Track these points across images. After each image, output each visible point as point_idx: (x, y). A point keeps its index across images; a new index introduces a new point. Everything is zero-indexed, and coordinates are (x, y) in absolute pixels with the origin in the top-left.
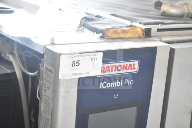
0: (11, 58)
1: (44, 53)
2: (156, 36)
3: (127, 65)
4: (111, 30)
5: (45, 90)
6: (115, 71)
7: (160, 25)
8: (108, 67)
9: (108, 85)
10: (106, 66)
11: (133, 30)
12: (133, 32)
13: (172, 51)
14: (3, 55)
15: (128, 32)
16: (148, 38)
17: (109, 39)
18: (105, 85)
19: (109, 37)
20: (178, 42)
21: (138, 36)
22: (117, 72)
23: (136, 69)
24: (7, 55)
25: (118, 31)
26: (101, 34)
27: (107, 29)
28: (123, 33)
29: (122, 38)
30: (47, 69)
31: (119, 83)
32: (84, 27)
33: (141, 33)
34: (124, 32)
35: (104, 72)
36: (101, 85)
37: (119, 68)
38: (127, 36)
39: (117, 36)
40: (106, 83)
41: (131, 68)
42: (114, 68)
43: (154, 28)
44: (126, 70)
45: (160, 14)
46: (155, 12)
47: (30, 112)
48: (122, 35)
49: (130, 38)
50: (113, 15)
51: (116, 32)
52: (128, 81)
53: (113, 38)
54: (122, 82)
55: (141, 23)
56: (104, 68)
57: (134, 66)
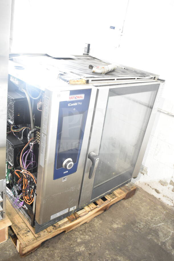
0: (24, 91)
1: (45, 91)
2: (91, 83)
3: (79, 96)
4: (72, 81)
5: (45, 107)
7: (92, 78)
8: (72, 97)
9: (72, 105)
10: (71, 96)
12: (81, 81)
13: (98, 90)
14: (19, 89)
16: (88, 84)
17: (71, 84)
18: (70, 105)
20: (100, 86)
21: (83, 83)
24: (22, 89)
26: (68, 83)
27: (70, 80)
29: (77, 84)
32: (59, 78)
33: (85, 82)
34: (78, 81)
36: (68, 105)
37: (76, 98)
38: (79, 83)
39: (75, 83)
42: (74, 98)
43: (90, 79)
44: (79, 98)
45: (92, 72)
46: (90, 71)
47: (33, 116)
48: (77, 83)
49: (80, 84)
50: (71, 72)
51: (74, 81)
52: (80, 103)
53: (73, 84)
54: (77, 104)
55: (84, 77)
56: (70, 97)
57: (82, 97)
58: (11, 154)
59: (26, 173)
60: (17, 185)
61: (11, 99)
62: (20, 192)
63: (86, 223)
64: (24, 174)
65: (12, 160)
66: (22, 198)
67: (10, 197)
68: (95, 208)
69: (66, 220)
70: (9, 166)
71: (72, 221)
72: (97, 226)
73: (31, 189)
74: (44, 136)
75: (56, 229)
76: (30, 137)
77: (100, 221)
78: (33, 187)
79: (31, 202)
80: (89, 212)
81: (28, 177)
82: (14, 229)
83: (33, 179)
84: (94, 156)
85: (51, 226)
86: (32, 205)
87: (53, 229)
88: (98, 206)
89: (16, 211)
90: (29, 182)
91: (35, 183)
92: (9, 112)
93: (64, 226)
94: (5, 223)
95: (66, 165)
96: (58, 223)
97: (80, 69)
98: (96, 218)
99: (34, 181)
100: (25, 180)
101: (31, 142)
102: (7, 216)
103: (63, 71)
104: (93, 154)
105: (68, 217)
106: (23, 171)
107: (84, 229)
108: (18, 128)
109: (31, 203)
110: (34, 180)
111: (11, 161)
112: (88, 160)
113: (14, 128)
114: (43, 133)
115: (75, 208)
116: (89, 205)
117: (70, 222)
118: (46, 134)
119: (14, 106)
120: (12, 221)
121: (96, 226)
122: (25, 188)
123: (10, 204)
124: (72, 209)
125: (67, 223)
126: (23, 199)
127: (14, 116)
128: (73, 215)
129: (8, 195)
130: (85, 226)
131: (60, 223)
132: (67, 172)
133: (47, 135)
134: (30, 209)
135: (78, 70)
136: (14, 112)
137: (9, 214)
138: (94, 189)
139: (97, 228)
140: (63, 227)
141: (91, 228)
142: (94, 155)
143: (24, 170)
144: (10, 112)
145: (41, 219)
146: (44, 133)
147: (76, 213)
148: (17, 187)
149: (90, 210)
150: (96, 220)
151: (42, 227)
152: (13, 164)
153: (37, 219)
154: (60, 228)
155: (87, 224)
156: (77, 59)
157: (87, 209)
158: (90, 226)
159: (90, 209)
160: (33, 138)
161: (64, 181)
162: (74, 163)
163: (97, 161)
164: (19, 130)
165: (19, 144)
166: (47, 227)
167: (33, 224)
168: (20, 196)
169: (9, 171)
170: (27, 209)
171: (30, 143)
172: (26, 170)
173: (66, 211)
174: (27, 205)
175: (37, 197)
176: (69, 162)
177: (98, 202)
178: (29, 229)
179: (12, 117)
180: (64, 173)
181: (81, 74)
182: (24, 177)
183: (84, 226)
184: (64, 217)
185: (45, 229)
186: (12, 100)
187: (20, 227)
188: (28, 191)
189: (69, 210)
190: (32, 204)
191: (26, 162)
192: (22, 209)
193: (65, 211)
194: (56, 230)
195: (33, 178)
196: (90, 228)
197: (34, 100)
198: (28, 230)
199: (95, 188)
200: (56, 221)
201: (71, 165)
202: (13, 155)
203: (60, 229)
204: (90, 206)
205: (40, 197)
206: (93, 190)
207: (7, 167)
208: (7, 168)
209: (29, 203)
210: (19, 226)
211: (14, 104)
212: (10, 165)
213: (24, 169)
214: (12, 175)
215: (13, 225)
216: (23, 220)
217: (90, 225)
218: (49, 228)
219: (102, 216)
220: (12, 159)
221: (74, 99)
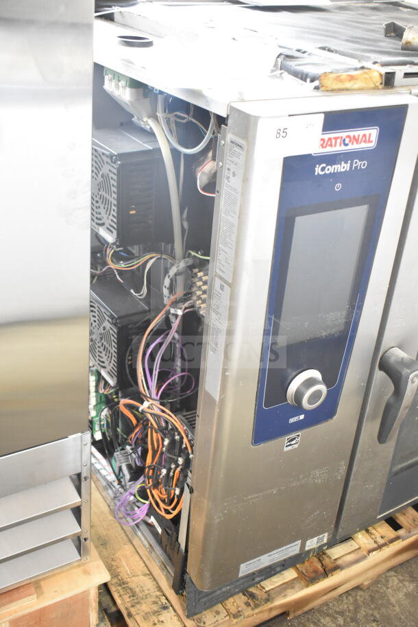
0: (151, 124)
1: (228, 115)
2: (402, 86)
3: (359, 136)
4: (332, 75)
5: (228, 178)
6: (340, 145)
7: (408, 66)
8: (330, 139)
9: (328, 170)
10: (326, 137)
11: (366, 76)
12: (366, 79)
14: (135, 119)
15: (357, 79)
16: (390, 88)
17: (327, 91)
18: (323, 169)
19: (327, 87)
21: (373, 86)
22: (343, 148)
23: (372, 142)
24: (145, 119)
25: (341, 77)
26: (316, 83)
27: (325, 73)
28: (350, 81)
29: (347, 90)
30: (232, 142)
31: (345, 165)
32: (281, 69)
33: (377, 80)
34: (352, 78)
35: (323, 147)
36: (316, 169)
37: (347, 142)
38: (356, 86)
39: (340, 86)
40: (324, 165)
41: (365, 141)
42: (339, 141)
43: (400, 71)
44: (357, 143)
45: (400, 47)
46: (390, 44)
47: (182, 213)
48: (348, 85)
49: (361, 89)
50: (324, 48)
51: (338, 79)
52: (359, 163)
53: (332, 90)
54: (349, 165)
55: (375, 63)
56: (323, 140)
57: (370, 136)
58: (107, 346)
59: (157, 411)
60: (128, 448)
61: (108, 153)
62: (136, 473)
63: (358, 588)
64: (151, 414)
65: (111, 364)
66: (143, 493)
67: (104, 484)
68: (392, 541)
69: (290, 574)
70: (102, 384)
71: (312, 580)
72: (398, 601)
73: (173, 466)
74: (222, 288)
75: (257, 606)
76: (172, 289)
77: (407, 583)
78: (181, 461)
79: (174, 509)
80: (370, 551)
81: (164, 424)
82: (116, 596)
83: (179, 434)
84: (402, 362)
85: (241, 594)
86: (177, 520)
87: (248, 604)
88: (401, 532)
89: (125, 532)
90: (166, 442)
91: (186, 448)
92: (100, 201)
93: (285, 596)
94: (89, 574)
95: (298, 396)
96: (262, 583)
97: (354, 40)
98: (392, 573)
99: (185, 440)
100: (154, 434)
101: (175, 304)
102: (96, 547)
103: (293, 45)
104: (398, 354)
105: (298, 566)
106: (146, 404)
107: (351, 608)
108: (129, 257)
109: (175, 513)
110: (182, 438)
111: (109, 368)
112: (379, 375)
113: (117, 257)
114: (216, 278)
115: (325, 541)
116: (370, 528)
117: (303, 583)
118: (230, 281)
119: (115, 177)
120: (110, 568)
121: (393, 600)
122: (152, 462)
123: (105, 509)
124: (312, 544)
125: (293, 588)
126: (146, 498)
127: (115, 215)
128: (315, 559)
129: (98, 476)
130: (356, 600)
131: (270, 584)
132: (302, 417)
133: (233, 285)
134: (170, 532)
135: (347, 41)
136: (118, 200)
137: (103, 543)
138: (393, 475)
139: (397, 608)
140: (280, 601)
141: (375, 608)
142: (402, 359)
143: (151, 402)
144: (105, 201)
145: (207, 574)
146: (221, 278)
147: (324, 554)
148: (127, 455)
149: (375, 545)
150: (394, 581)
151: (210, 597)
152: (115, 379)
153: (192, 570)
154: (269, 603)
155: (360, 593)
156: (337, 11)
157: (366, 541)
158: (372, 598)
159: (375, 542)
160: (180, 292)
161: (290, 448)
162: (328, 387)
163: (413, 382)
164: (136, 263)
165: (134, 311)
166: (227, 598)
167: (180, 584)
168: (138, 485)
169: (103, 399)
170: (160, 530)
171: (172, 311)
172: (157, 403)
173: (293, 549)
174: (160, 519)
175: (193, 500)
176: (310, 382)
177: (401, 519)
178: (167, 599)
179: (111, 217)
180: (292, 420)
181: (359, 53)
182: (152, 424)
183: (350, 598)
184: (283, 565)
185: (220, 605)
186: (111, 156)
187: (137, 590)
188: (164, 471)
189: (303, 545)
190: (178, 516)
191: (156, 373)
192: (143, 527)
193: (290, 549)
194: (257, 611)
195: (180, 429)
196: (372, 606)
197: (186, 156)
198: (163, 600)
199: (397, 473)
200: (258, 579)
201: (317, 395)
202: (113, 350)
203: (270, 605)
204: (374, 531)
205: (206, 501)
206: (388, 481)
207: (97, 386)
208: (97, 391)
209: (168, 512)
210: (132, 585)
211: (115, 171)
212: (106, 383)
213: (151, 398)
214: (113, 413)
215: (115, 581)
216: (146, 566)
217: (371, 596)
218: (231, 600)
219: (414, 566)
220: (113, 362)
221: (339, 148)
